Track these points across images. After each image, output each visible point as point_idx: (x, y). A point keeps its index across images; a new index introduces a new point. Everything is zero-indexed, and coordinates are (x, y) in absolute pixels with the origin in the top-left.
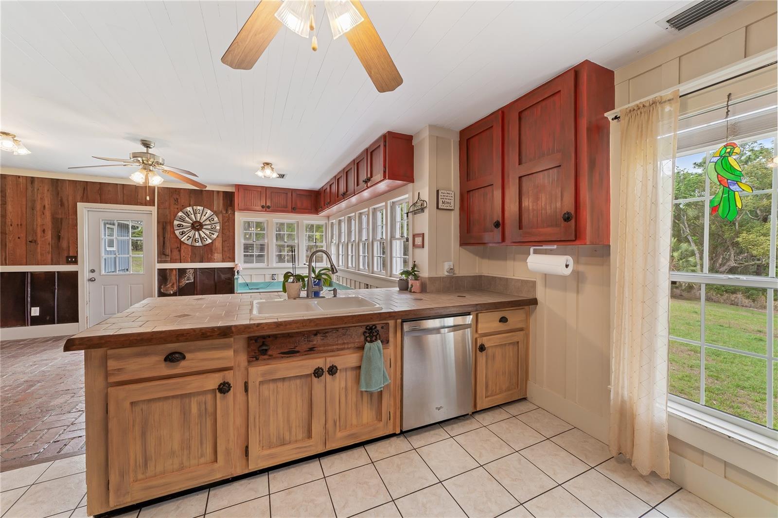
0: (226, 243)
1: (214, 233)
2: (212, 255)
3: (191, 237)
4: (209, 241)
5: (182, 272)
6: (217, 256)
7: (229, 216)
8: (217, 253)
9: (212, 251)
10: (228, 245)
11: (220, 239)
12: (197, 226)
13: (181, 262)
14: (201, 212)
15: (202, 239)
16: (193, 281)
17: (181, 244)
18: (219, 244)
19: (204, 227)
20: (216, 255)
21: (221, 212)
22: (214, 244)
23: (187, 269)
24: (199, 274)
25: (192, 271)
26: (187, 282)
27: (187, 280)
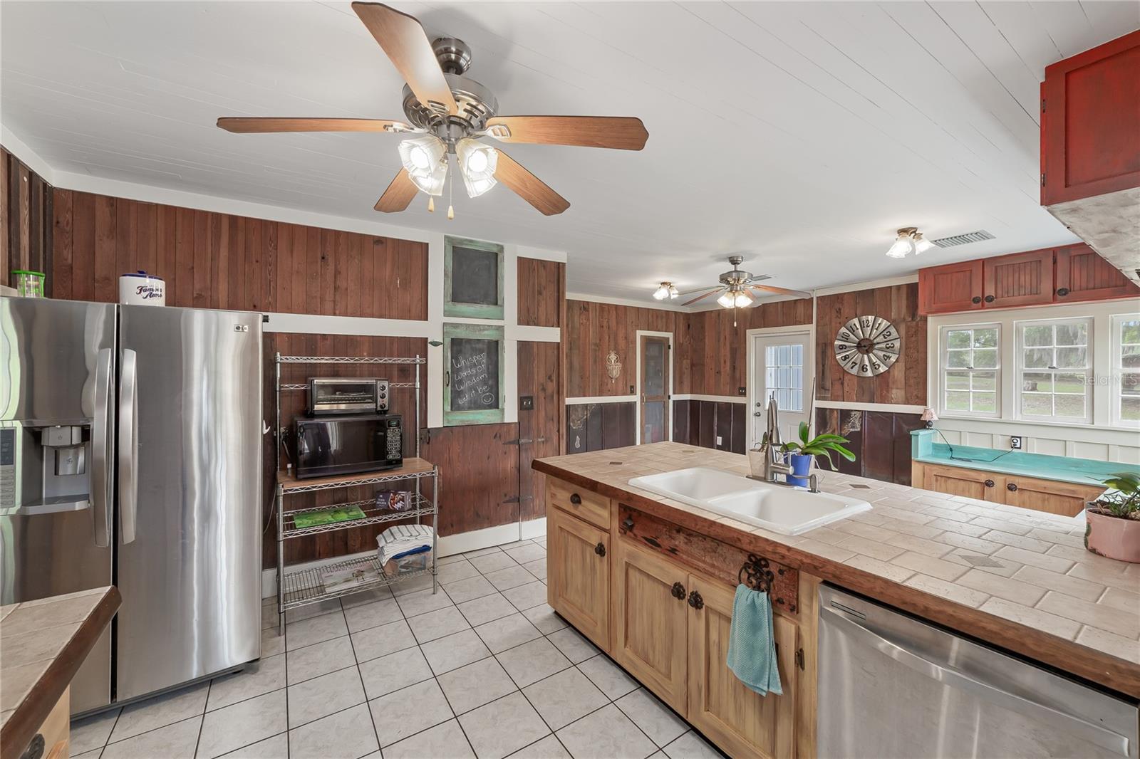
0: (912, 371)
1: (890, 355)
2: (888, 392)
3: (856, 364)
4: (883, 369)
5: (845, 414)
6: (897, 393)
7: (917, 325)
8: (897, 389)
9: (888, 386)
10: (916, 375)
11: (901, 366)
12: (865, 346)
13: (844, 401)
14: (871, 324)
15: (873, 365)
16: (859, 430)
17: (844, 375)
18: (899, 373)
19: (877, 346)
20: (894, 391)
21: (904, 319)
22: (891, 374)
23: (852, 411)
24: (868, 420)
25: (858, 415)
26: (851, 430)
27: (852, 428)
